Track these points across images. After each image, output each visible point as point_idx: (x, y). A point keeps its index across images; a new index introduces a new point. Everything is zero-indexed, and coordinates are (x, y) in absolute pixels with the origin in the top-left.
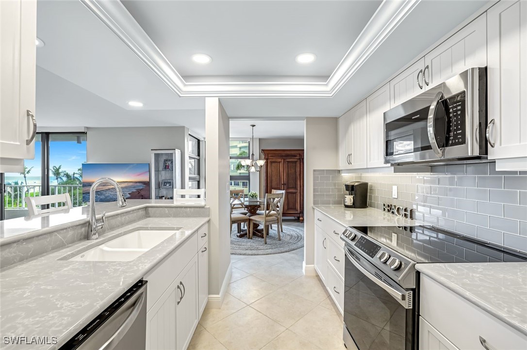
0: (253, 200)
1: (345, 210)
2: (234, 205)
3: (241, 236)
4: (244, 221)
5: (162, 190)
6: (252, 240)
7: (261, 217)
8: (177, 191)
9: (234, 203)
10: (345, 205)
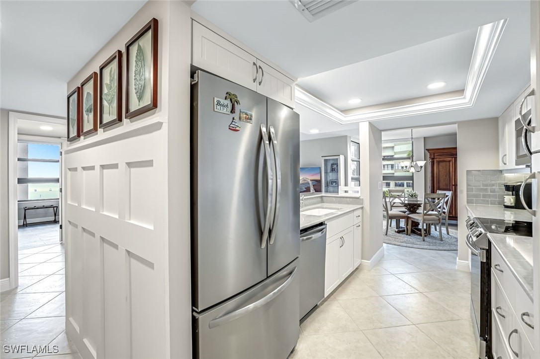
0: (412, 199)
1: (504, 210)
2: (394, 203)
3: (399, 232)
4: (403, 217)
5: (330, 188)
6: (410, 237)
7: (419, 216)
8: (342, 188)
9: (394, 201)
10: (504, 205)
